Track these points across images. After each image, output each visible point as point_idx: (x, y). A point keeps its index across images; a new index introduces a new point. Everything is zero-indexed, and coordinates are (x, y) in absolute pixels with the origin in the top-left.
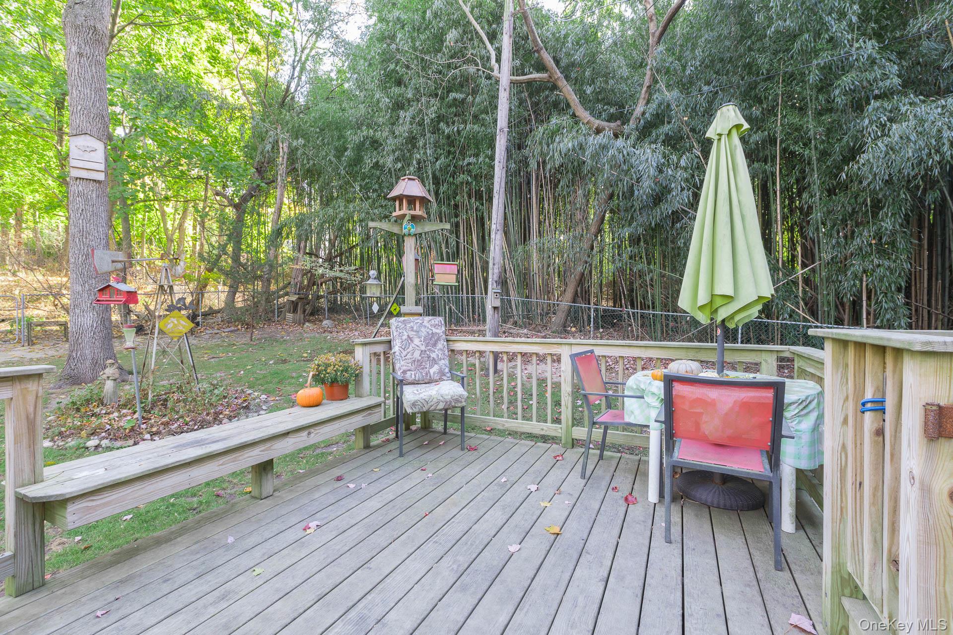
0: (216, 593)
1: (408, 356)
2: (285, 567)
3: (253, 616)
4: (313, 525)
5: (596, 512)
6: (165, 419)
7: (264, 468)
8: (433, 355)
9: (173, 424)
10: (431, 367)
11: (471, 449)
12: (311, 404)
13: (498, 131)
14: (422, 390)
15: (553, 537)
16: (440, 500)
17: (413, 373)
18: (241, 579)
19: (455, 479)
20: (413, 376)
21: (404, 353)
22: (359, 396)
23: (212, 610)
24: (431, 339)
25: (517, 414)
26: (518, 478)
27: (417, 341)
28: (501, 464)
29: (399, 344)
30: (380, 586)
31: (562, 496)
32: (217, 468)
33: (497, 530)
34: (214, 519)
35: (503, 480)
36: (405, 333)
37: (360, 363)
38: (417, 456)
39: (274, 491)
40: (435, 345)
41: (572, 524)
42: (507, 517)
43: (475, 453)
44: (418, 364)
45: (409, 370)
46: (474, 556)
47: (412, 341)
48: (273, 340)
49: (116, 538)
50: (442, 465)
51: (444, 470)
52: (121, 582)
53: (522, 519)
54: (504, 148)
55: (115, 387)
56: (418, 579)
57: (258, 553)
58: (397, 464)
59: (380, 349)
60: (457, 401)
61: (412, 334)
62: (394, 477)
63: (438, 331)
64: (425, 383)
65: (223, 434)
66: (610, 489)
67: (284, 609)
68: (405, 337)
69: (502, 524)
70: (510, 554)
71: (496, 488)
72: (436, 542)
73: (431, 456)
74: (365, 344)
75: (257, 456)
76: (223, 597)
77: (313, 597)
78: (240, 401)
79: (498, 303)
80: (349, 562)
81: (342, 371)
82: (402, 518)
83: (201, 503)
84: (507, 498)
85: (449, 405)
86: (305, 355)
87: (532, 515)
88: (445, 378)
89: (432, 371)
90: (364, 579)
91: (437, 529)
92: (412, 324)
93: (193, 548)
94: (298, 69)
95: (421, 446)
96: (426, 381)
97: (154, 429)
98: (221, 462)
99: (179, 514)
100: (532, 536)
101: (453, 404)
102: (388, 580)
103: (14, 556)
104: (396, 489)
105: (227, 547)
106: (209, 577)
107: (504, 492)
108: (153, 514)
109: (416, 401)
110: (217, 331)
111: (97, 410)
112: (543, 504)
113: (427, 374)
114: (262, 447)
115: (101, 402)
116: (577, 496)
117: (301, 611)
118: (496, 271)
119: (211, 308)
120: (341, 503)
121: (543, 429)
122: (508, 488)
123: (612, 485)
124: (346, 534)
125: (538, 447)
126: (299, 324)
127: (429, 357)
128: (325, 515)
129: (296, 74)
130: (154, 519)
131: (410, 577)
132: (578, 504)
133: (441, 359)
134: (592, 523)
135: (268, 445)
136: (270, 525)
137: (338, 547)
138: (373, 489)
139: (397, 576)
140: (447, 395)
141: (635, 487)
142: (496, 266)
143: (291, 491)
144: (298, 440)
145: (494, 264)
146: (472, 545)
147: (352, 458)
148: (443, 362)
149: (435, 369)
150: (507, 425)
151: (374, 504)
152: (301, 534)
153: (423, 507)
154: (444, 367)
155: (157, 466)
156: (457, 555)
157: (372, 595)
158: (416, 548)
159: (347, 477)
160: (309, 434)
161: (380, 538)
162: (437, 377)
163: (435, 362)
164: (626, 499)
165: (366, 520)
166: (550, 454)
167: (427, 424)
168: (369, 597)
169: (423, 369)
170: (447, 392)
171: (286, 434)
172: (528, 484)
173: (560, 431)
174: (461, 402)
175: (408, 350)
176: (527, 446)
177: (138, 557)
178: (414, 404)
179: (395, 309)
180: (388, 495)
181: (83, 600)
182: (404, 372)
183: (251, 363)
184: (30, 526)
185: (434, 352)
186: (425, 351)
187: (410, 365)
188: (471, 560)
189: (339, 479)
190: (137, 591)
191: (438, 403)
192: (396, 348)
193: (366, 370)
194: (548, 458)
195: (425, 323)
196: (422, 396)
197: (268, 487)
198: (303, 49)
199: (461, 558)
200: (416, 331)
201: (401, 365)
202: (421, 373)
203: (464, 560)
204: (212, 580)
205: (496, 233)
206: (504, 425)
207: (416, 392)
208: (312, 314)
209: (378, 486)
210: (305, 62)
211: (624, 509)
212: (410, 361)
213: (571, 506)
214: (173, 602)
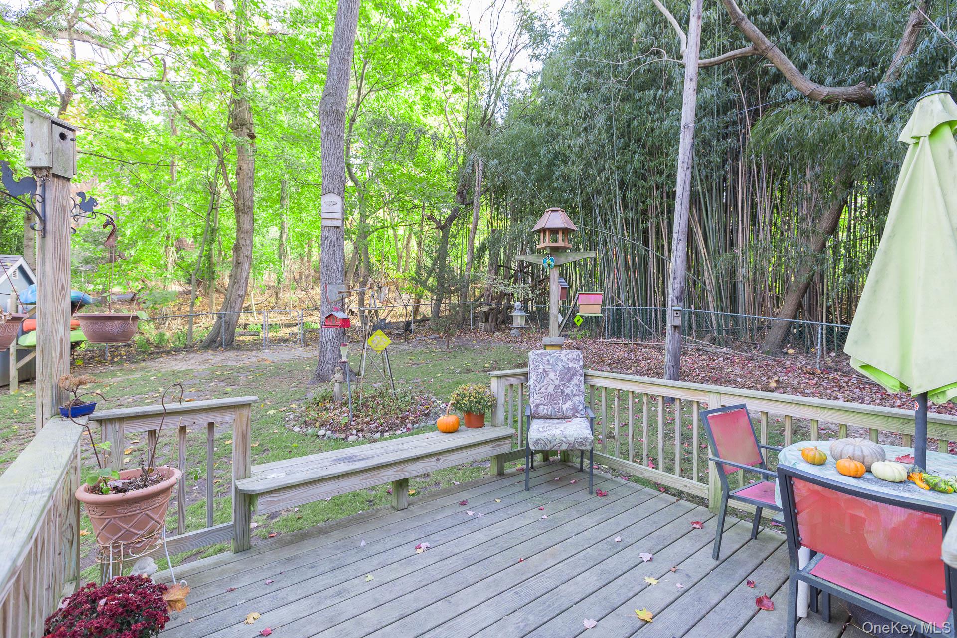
0: (337, 588)
1: (543, 390)
2: (389, 580)
3: (351, 616)
4: (424, 545)
5: (709, 607)
6: (368, 419)
7: (402, 484)
8: (567, 391)
9: (372, 424)
10: (564, 402)
11: (600, 494)
12: (448, 430)
13: (682, 127)
14: (548, 428)
15: (640, 623)
16: (542, 547)
17: (546, 407)
18: (356, 581)
19: (567, 527)
20: (545, 411)
21: (539, 387)
22: (494, 425)
23: (329, 602)
24: (566, 374)
25: (691, 453)
26: (636, 540)
27: (552, 375)
28: (624, 520)
29: (534, 378)
30: (450, 623)
31: (676, 575)
32: (360, 482)
33: (583, 596)
34: (361, 521)
35: (616, 540)
36: (542, 367)
37: (496, 394)
38: (542, 492)
39: (409, 505)
40: (570, 380)
41: (671, 615)
42: (600, 585)
43: (603, 499)
44: (551, 399)
45: (542, 404)
46: (546, 619)
47: (547, 375)
48: (464, 348)
49: (318, 514)
50: (561, 507)
51: (562, 514)
52: (289, 560)
53: (615, 592)
54: (688, 146)
55: (341, 388)
56: (484, 626)
57: (376, 561)
58: (520, 497)
59: (515, 381)
60: (581, 443)
61: (547, 367)
62: (511, 512)
63: (575, 365)
64: (558, 419)
65: (370, 453)
66: (745, 581)
67: (373, 617)
68: (540, 371)
69: (591, 591)
70: (583, 628)
71: (605, 546)
72: (517, 593)
73: (555, 495)
74: (499, 377)
75: (393, 475)
76: (339, 594)
77: (396, 615)
78: (424, 408)
79: (678, 322)
80: (437, 590)
81: (476, 402)
82: (498, 558)
83: (375, 497)
84: (611, 563)
85: (573, 447)
86: (487, 366)
87: (629, 590)
88: (578, 415)
89: (565, 407)
90: (441, 612)
91: (525, 578)
92: (548, 357)
93: (338, 543)
94: (494, 96)
95: (551, 482)
96: (559, 417)
97: (360, 427)
98: (362, 478)
99: (360, 504)
100: (617, 615)
101: (577, 446)
102: (458, 619)
103: (234, 526)
104: (506, 525)
105: (359, 549)
106: (337, 572)
107: (611, 554)
108: (343, 499)
109: (539, 439)
110: (423, 339)
111: (328, 406)
112: (648, 580)
113: (559, 410)
114: (396, 468)
115: (332, 399)
116: (696, 581)
117: (384, 624)
118: (677, 285)
119: (424, 316)
120: (454, 529)
121: (686, 487)
122: (618, 550)
123: (750, 578)
124: (446, 562)
125: (679, 506)
126: (490, 333)
127: (563, 392)
128: (437, 539)
129: (492, 100)
130: (343, 504)
131: (478, 622)
132: (692, 591)
133: (575, 395)
134: (696, 619)
135: (401, 467)
136: (394, 537)
137: (434, 573)
138: (486, 521)
139: (468, 618)
140: (570, 436)
141: (784, 587)
142: (677, 280)
143: (422, 507)
144: (426, 464)
145: (675, 278)
146: (549, 606)
147: (484, 484)
148: (577, 398)
149: (569, 404)
150: (646, 474)
151: (481, 537)
152: (412, 552)
153: (521, 551)
154: (577, 403)
155: (315, 476)
156: (530, 613)
157: (440, 629)
158: (496, 593)
159: (471, 504)
160: (438, 460)
161: (469, 575)
162: (569, 414)
163: (568, 397)
164: (759, 601)
165: (467, 552)
166: (691, 518)
167: (566, 457)
168: (437, 630)
169: (556, 404)
170: (571, 433)
171: (417, 459)
172: (643, 551)
173: (706, 492)
174: (586, 445)
175: (543, 384)
176: (666, 501)
177: (304, 542)
178: (536, 442)
179: (578, 321)
180: (496, 531)
181: (264, 567)
182: (537, 406)
183: (442, 371)
184: (243, 507)
185: (569, 387)
186: (559, 386)
187: (543, 399)
188: (541, 622)
189: (463, 504)
190: (293, 570)
191: (561, 443)
192: (531, 382)
193: (501, 401)
194: (684, 523)
195: (562, 357)
196: (545, 434)
197: (404, 502)
198: (498, 77)
199: (531, 617)
200: (552, 365)
201: (535, 399)
202: (554, 408)
203: (534, 620)
204: (340, 575)
205: (678, 243)
206: (642, 473)
207: (541, 429)
208: (503, 322)
209: (493, 518)
210: (500, 88)
211: (751, 613)
212: (543, 395)
213: (682, 590)
214: (310, 587)
